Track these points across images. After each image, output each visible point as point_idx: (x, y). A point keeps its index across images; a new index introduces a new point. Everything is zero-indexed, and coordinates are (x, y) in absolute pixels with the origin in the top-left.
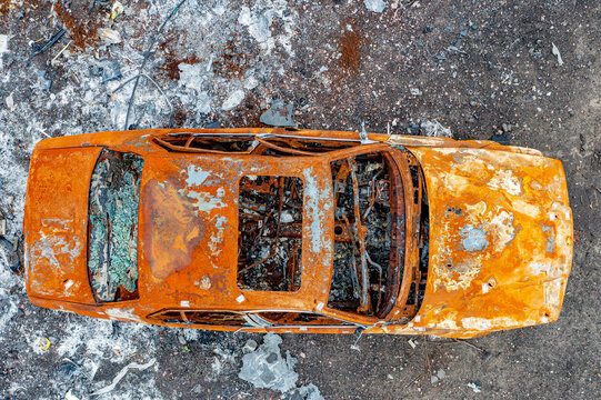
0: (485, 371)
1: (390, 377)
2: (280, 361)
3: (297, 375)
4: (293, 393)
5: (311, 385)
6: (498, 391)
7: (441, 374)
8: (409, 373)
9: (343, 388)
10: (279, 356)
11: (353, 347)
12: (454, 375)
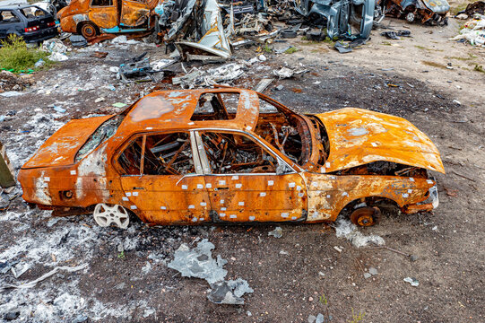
0: (417, 271)
1: (321, 273)
2: (211, 261)
3: (226, 272)
4: (220, 284)
5: (240, 280)
6: (438, 286)
7: (373, 271)
8: (340, 272)
9: (272, 282)
10: (210, 257)
11: (282, 252)
12: (387, 273)
